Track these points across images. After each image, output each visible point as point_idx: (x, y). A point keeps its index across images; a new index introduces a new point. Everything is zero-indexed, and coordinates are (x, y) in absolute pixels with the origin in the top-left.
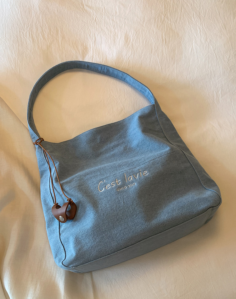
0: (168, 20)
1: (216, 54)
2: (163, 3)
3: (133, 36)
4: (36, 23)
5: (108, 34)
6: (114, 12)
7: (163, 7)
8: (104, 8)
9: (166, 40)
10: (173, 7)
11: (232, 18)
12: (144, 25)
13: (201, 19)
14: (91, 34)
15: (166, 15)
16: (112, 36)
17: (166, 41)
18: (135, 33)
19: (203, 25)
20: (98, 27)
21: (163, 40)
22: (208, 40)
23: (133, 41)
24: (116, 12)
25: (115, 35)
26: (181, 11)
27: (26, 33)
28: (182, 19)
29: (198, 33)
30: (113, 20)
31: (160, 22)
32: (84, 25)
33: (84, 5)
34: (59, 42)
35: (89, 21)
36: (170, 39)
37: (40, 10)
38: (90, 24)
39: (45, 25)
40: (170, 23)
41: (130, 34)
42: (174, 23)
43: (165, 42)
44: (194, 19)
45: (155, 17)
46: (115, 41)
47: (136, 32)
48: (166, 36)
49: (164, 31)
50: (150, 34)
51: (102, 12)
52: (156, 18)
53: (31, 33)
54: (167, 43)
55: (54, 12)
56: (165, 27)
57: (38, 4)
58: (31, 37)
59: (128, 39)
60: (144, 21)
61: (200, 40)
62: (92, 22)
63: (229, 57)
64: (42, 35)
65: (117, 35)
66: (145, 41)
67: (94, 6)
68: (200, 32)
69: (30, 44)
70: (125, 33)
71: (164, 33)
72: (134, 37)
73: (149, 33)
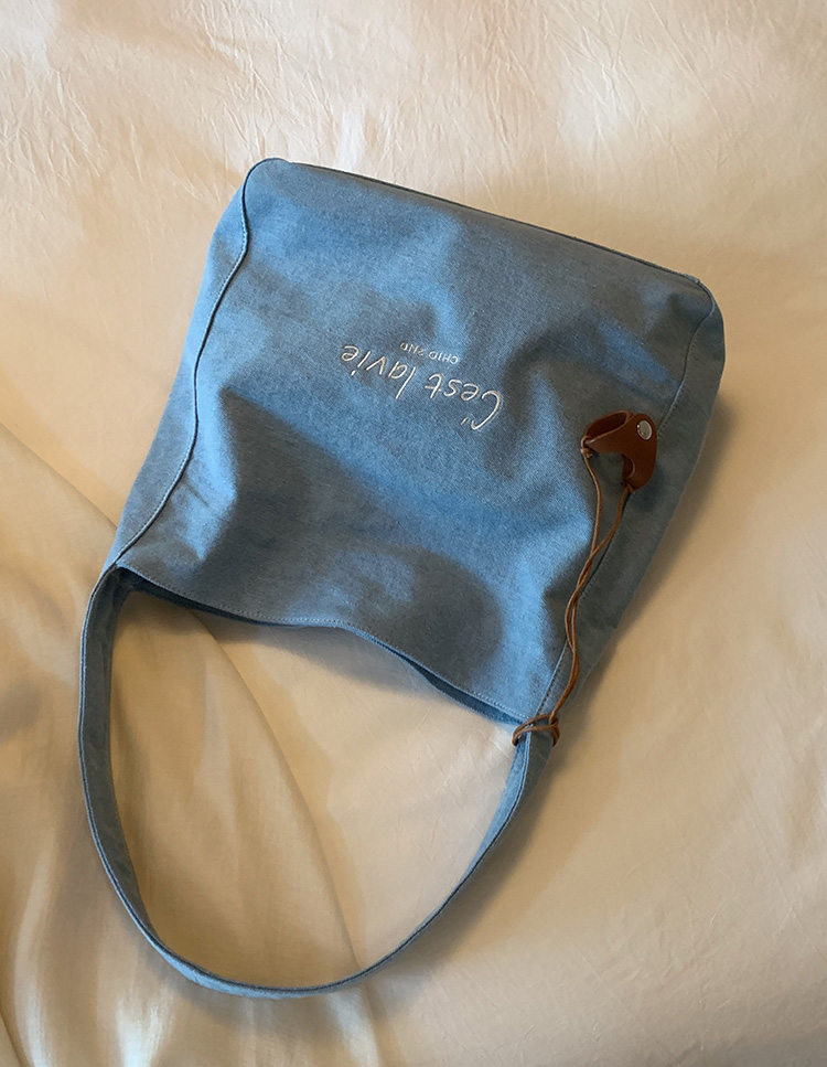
0: (502, 58)
1: (675, 149)
2: (479, 9)
3: (392, 120)
4: (44, 108)
5: (307, 124)
6: (316, 50)
7: (481, 20)
8: (282, 40)
9: (503, 121)
10: (514, 20)
11: (708, 34)
12: (425, 82)
13: (608, 47)
14: (244, 130)
15: (492, 44)
16: (320, 128)
17: (504, 127)
18: (398, 109)
19: (617, 63)
20: (266, 105)
21: (495, 125)
22: (643, 108)
23: (395, 138)
24: (323, 51)
25: (331, 126)
26: (543, 29)
27: (11, 145)
28: (548, 51)
29: (608, 90)
30: (316, 77)
31: (478, 67)
32: (219, 103)
33: (208, 39)
34: (134, 163)
35: (234, 88)
36: (519, 117)
37: (52, 65)
38: (239, 97)
39: (79, 114)
40: (511, 68)
41: (382, 117)
42: (524, 68)
43: (502, 129)
44: (589, 50)
45: (458, 55)
46: (332, 145)
47: (401, 109)
48: (502, 110)
49: (495, 93)
50: (449, 107)
51: (276, 54)
52: (461, 55)
53: (28, 143)
54: (509, 134)
55: (105, 68)
56: (497, 81)
57: (45, 46)
58: (31, 158)
59: (375, 132)
60: (422, 69)
61: (617, 110)
62: (243, 90)
63: (720, 154)
64: (69, 146)
65: (337, 125)
66: (435, 135)
67: (244, 36)
68: (613, 87)
69: (29, 180)
70: (364, 113)
71: (495, 100)
72: (396, 125)
73: (446, 107)
